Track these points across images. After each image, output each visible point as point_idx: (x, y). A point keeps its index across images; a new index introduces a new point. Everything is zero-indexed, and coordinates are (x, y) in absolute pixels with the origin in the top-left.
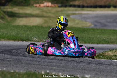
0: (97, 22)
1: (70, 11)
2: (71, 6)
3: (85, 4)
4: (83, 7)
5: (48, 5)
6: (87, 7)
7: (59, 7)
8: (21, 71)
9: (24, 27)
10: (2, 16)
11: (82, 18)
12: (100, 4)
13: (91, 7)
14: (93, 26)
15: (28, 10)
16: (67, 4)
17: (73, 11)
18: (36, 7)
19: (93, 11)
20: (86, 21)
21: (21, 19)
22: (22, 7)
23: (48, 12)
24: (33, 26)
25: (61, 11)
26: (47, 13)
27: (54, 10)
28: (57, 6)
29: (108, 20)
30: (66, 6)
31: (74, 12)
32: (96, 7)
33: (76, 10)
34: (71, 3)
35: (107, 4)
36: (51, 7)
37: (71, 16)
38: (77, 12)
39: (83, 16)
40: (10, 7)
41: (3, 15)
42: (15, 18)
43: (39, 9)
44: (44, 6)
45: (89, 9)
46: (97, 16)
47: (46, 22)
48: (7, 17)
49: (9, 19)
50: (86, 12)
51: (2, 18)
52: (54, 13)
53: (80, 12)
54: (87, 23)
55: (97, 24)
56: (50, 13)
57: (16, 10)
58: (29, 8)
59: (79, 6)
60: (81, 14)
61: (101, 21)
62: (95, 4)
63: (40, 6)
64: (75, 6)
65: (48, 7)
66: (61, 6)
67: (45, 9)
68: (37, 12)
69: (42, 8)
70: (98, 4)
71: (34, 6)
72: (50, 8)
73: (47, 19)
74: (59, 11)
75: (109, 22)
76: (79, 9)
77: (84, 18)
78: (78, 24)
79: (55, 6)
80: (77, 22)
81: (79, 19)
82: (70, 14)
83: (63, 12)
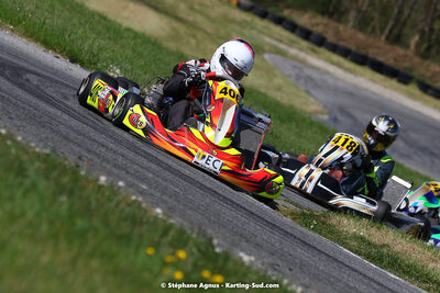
0: (342, 110)
1: (270, 36)
2: (279, 21)
3: (330, 38)
4: (320, 42)
6: (334, 48)
7: (239, 5)
8: (33, 145)
9: (97, 18)
11: (298, 77)
12: (381, 59)
13: (345, 53)
14: (325, 117)
16: (271, 10)
17: (281, 41)
19: (347, 70)
20: (308, 92)
23: (197, 7)
24: (128, 30)
25: (242, 24)
26: (191, 8)
27: (220, 10)
28: (235, 1)
30: (264, 15)
31: (283, 47)
32: (362, 60)
33: (291, 44)
34: (286, 13)
35: (403, 66)
37: (267, 56)
38: (293, 51)
39: (308, 72)
45: (336, 58)
46: (351, 94)
47: (175, 37)
50: (322, 63)
52: (213, 21)
53: (302, 55)
54: (312, 99)
55: (340, 117)
56: (202, 13)
59: (306, 34)
60: (304, 62)
61: (357, 114)
62: (363, 52)
64: (293, 27)
66: (248, 9)
70: (372, 53)
73: (182, 29)
74: (233, 21)
76: (304, 44)
77: (309, 79)
78: (279, 89)
80: (278, 81)
81: (289, 76)
82: (267, 48)
83: (246, 32)
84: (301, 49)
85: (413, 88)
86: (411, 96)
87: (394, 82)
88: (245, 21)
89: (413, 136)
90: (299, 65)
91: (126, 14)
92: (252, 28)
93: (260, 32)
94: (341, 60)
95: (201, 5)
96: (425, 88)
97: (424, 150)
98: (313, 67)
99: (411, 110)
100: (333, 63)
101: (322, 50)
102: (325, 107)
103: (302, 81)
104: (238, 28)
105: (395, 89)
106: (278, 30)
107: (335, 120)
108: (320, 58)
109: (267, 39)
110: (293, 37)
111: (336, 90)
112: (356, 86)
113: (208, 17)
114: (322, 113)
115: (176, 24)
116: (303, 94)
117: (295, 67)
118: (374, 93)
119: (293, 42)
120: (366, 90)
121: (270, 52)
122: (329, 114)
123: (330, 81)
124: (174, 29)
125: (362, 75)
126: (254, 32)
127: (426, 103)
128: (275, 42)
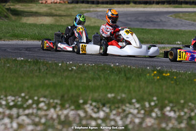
2: (83, 2)
4: (98, 3)
5: (55, 1)
6: (103, 3)
7: (68, 3)
10: (5, 14)
11: (97, 17)
13: (107, 3)
15: (34, 8)
18: (42, 3)
21: (27, 18)
22: (25, 4)
23: (57, 9)
25: (73, 8)
26: (56, 10)
27: (64, 7)
29: (129, 19)
30: (77, 3)
31: (88, 9)
32: (112, 3)
33: (90, 7)
36: (60, 3)
37: (85, 14)
38: (92, 9)
39: (100, 13)
40: (12, 4)
41: (7, 13)
42: (20, 17)
43: (46, 6)
44: (52, 3)
45: (105, 6)
47: (57, 21)
48: (11, 15)
49: (13, 18)
51: (6, 17)
52: (64, 11)
53: (95, 9)
56: (60, 10)
57: (19, 7)
58: (33, 5)
59: (93, 3)
60: (96, 11)
63: (47, 2)
64: (88, 2)
65: (56, 3)
66: (72, 3)
67: (53, 5)
68: (44, 10)
69: (48, 5)
71: (39, 3)
72: (58, 5)
73: (58, 18)
74: (69, 8)
75: (131, 21)
76: (94, 6)
77: (101, 15)
78: (95, 23)
79: (65, 2)
80: (93, 20)
81: (95, 17)
82: (84, 12)
83: (75, 10)
84: (93, 8)
85: (132, 4)
86: (132, 7)
87: (125, 5)
89: (140, 19)
90: (96, 13)
91: (39, 21)
93: (79, 8)
94: (107, 5)
95: (58, 8)
96: (135, 3)
97: (145, 21)
98: (100, 11)
99: (135, 11)
100: (105, 8)
101: (99, 5)
103: (99, 17)
104: (72, 10)
105: (127, 7)
106: (84, 5)
108: (100, 8)
109: (82, 9)
110: (89, 5)
113: (62, 11)
115: (54, 17)
116: (102, 21)
117: (95, 14)
118: (122, 11)
124: (55, 19)
125: (115, 7)
126: (77, 9)
127: (138, 7)
128: (85, 9)
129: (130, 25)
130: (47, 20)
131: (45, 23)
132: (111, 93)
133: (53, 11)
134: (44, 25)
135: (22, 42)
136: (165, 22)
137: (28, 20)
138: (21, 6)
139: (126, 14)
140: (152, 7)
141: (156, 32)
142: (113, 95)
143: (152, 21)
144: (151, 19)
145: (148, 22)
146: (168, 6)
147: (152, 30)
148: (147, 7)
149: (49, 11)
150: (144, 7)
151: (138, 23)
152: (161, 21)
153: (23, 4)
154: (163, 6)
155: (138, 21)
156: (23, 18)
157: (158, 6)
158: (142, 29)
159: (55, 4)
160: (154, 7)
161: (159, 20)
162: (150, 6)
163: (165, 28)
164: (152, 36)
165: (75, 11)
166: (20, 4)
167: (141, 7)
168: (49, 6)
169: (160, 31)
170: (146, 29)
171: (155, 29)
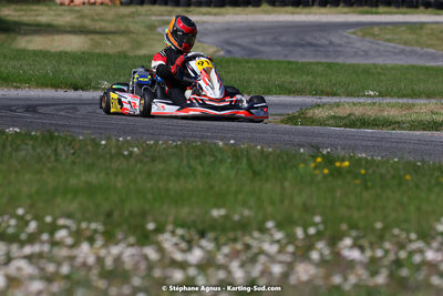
0: (228, 43)
1: (155, 15)
2: (154, 2)
4: (189, 4)
6: (199, 4)
7: (121, 3)
13: (209, 4)
14: (222, 53)
15: (44, 15)
17: (162, 15)
18: (62, 4)
19: (215, 15)
21: (28, 38)
22: (24, 7)
23: (96, 18)
25: (132, 15)
26: (93, 20)
27: (111, 13)
28: (118, 2)
29: (259, 39)
30: (142, 3)
31: (166, 18)
32: (222, 5)
33: (170, 14)
36: (102, 4)
37: (159, 30)
42: (12, 35)
43: (71, 11)
44: (84, 3)
45: (204, 9)
46: (228, 29)
52: (112, 22)
54: (206, 46)
55: (230, 48)
56: (102, 20)
57: (10, 13)
58: (42, 8)
59: (177, 3)
61: (239, 41)
63: (72, 2)
65: (94, 4)
66: (130, 4)
68: (67, 19)
69: (76, 8)
71: (56, 4)
72: (99, 9)
73: (97, 37)
74: (124, 16)
75: (263, 44)
76: (179, 9)
79: (113, 1)
82: (156, 24)
83: (137, 19)
85: (265, 7)
86: (267, 13)
87: (251, 9)
88: (133, 13)
89: (283, 39)
91: (56, 44)
92: (139, 15)
93: (146, 15)
94: (208, 9)
95: (98, 14)
96: (273, 2)
97: (295, 45)
99: (272, 22)
100: (204, 14)
101: (192, 9)
102: (217, 46)
104: (130, 19)
105: (253, 13)
106: (157, 8)
107: (229, 52)
108: (194, 14)
109: (153, 18)
110: (168, 8)
111: (217, 32)
112: (228, 23)
113: (107, 21)
114: (218, 51)
115: (91, 36)
116: (199, 44)
118: (242, 22)
119: (171, 12)
120: (236, 22)
121: (160, 26)
122: (222, 49)
123: (210, 27)
124: (92, 40)
125: (228, 14)
126: (141, 17)
127: (279, 13)
128: (159, 18)
129: (259, 52)
130: (74, 43)
131: (68, 49)
132: (218, 206)
133: (87, 22)
134: (66, 53)
135: (16, 93)
136: (340, 45)
137: (29, 42)
138: (16, 10)
139: (252, 30)
140: (310, 13)
141: (321, 68)
142: (223, 212)
143: (311, 45)
144: (308, 39)
145: (302, 46)
146: (346, 9)
147: (310, 63)
148: (298, 13)
149: (77, 22)
150: (293, 13)
151: (279, 48)
152: (331, 43)
153: (18, 7)
154: (334, 9)
155: (279, 44)
156: (19, 38)
157: (323, 10)
158: (289, 63)
159: (93, 7)
160: (315, 14)
161: (327, 43)
162: (306, 10)
163: (340, 60)
164: (310, 78)
165: (136, 23)
166: (13, 6)
167: (287, 13)
168: (78, 11)
169: (329, 66)
170: (296, 63)
171: (318, 63)
